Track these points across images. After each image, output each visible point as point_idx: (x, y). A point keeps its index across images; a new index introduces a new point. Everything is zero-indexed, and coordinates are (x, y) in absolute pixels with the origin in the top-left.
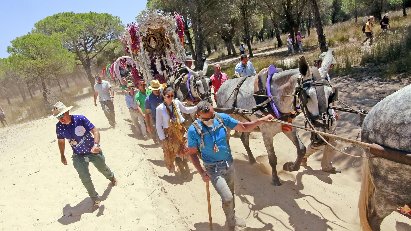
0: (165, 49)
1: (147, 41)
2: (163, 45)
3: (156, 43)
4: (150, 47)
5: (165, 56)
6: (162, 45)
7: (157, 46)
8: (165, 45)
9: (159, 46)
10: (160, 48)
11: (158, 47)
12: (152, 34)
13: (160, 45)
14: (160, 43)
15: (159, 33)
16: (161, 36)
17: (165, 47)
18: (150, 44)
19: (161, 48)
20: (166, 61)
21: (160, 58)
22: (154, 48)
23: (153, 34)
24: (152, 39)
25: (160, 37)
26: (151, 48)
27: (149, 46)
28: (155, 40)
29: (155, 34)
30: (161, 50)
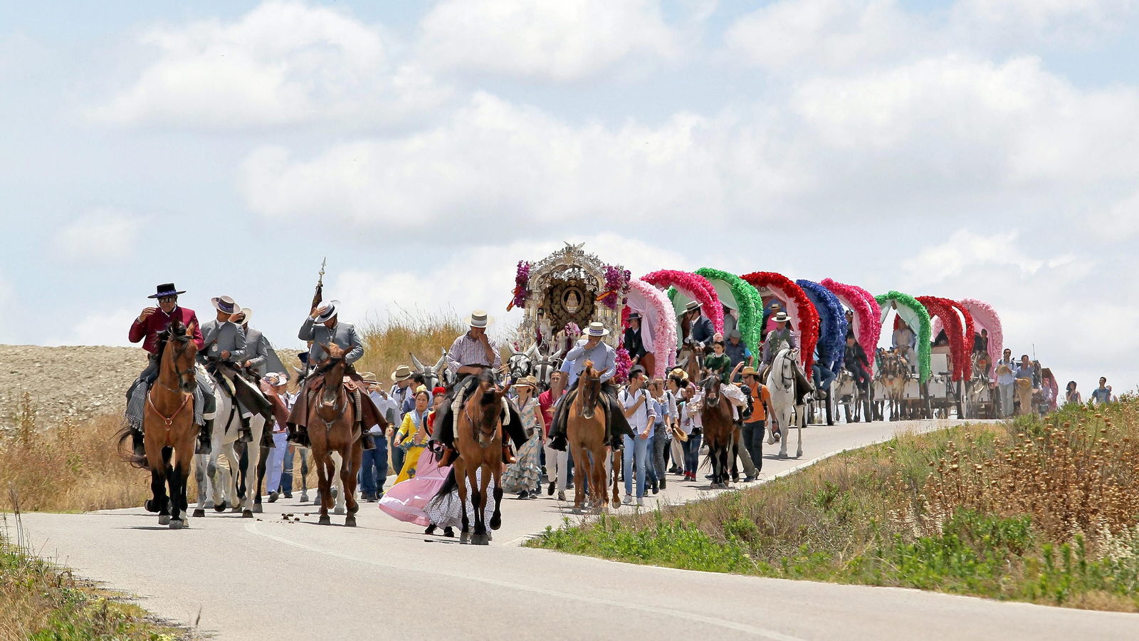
1: (561, 296)
3: (579, 304)
7: (578, 312)
9: (582, 312)
10: (583, 316)
12: (575, 286)
13: (586, 311)
14: (587, 307)
18: (566, 304)
19: (586, 317)
22: (570, 314)
23: (578, 287)
24: (572, 295)
25: (591, 295)
26: (567, 312)
27: (562, 308)
28: (579, 298)
29: (582, 287)
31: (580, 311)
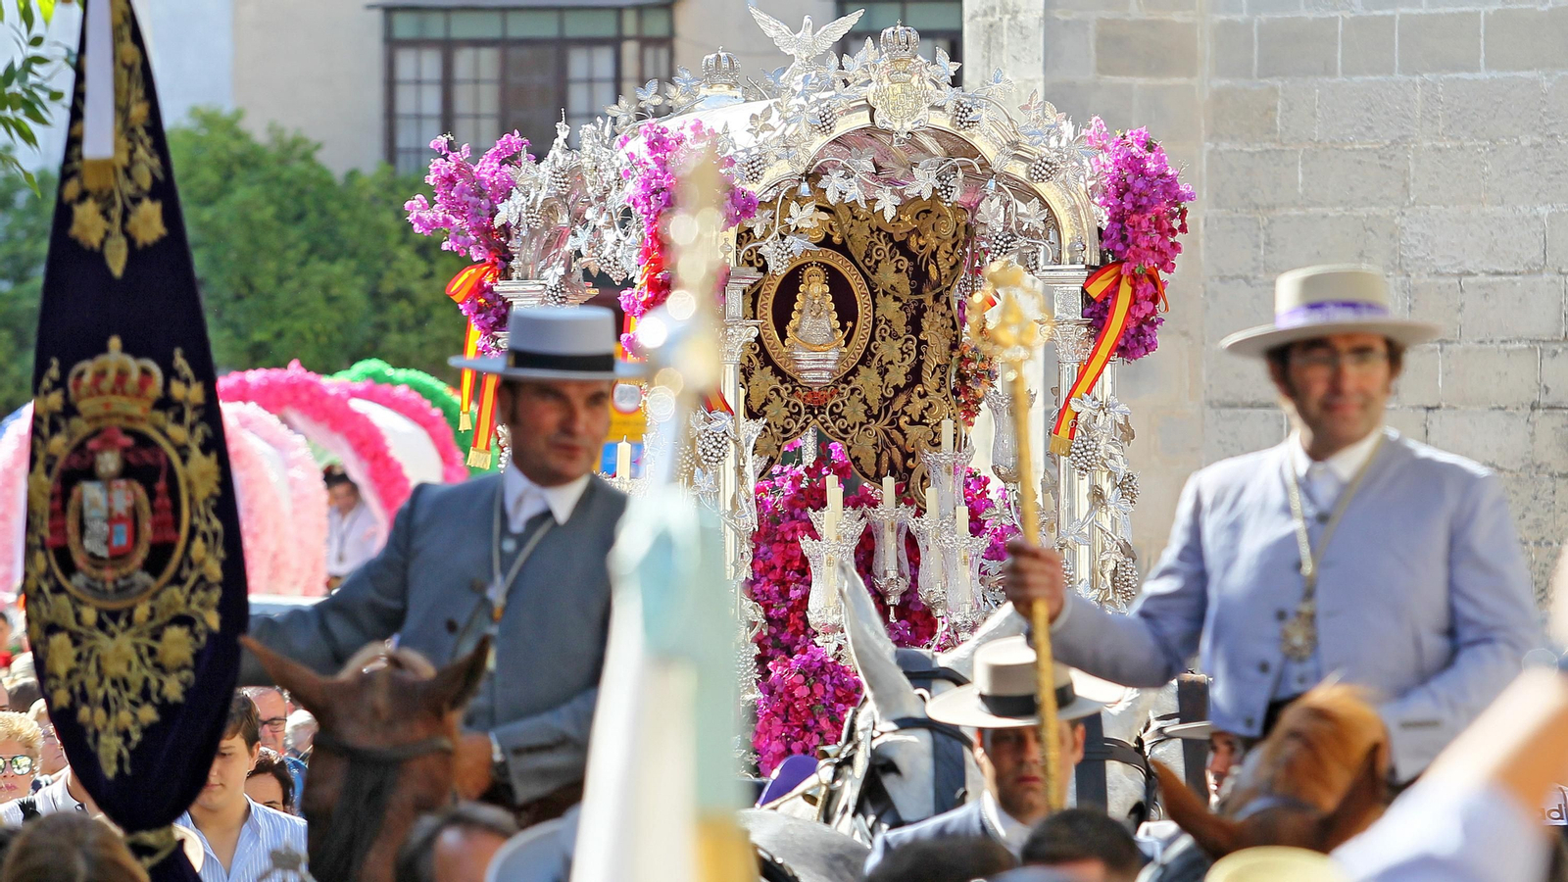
0: (921, 421)
1: (755, 295)
2: (915, 375)
3: (848, 340)
4: (777, 371)
5: (906, 495)
6: (898, 376)
8: (930, 382)
9: (867, 379)
10: (873, 397)
11: (856, 382)
12: (828, 242)
13: (883, 373)
14: (889, 350)
15: (903, 247)
16: (919, 277)
17: (933, 396)
18: (783, 336)
19: (887, 402)
20: (912, 544)
21: (856, 499)
22: (808, 387)
23: (843, 249)
24: (815, 288)
25: (905, 288)
27: (766, 359)
28: (846, 310)
29: (858, 250)
30: (875, 427)
31: (854, 372)
